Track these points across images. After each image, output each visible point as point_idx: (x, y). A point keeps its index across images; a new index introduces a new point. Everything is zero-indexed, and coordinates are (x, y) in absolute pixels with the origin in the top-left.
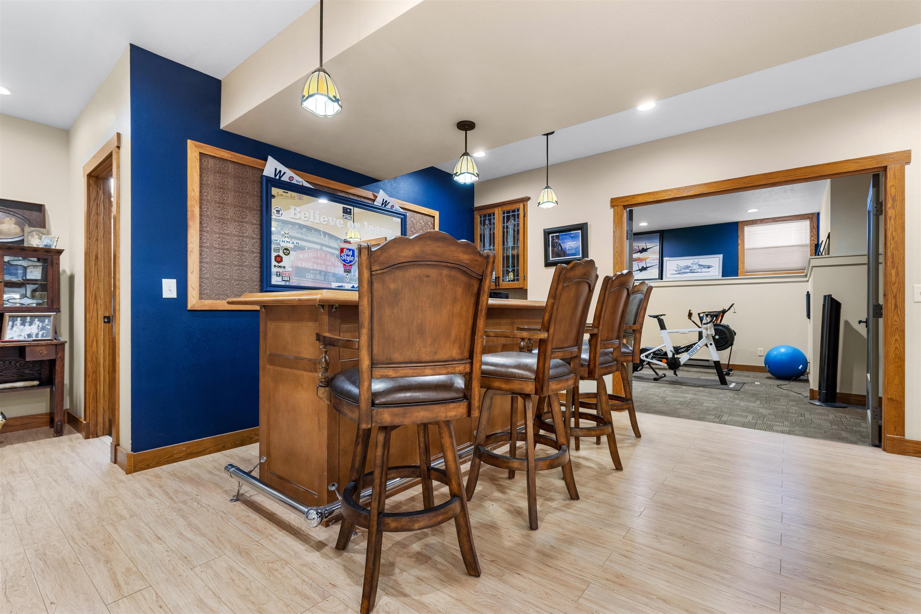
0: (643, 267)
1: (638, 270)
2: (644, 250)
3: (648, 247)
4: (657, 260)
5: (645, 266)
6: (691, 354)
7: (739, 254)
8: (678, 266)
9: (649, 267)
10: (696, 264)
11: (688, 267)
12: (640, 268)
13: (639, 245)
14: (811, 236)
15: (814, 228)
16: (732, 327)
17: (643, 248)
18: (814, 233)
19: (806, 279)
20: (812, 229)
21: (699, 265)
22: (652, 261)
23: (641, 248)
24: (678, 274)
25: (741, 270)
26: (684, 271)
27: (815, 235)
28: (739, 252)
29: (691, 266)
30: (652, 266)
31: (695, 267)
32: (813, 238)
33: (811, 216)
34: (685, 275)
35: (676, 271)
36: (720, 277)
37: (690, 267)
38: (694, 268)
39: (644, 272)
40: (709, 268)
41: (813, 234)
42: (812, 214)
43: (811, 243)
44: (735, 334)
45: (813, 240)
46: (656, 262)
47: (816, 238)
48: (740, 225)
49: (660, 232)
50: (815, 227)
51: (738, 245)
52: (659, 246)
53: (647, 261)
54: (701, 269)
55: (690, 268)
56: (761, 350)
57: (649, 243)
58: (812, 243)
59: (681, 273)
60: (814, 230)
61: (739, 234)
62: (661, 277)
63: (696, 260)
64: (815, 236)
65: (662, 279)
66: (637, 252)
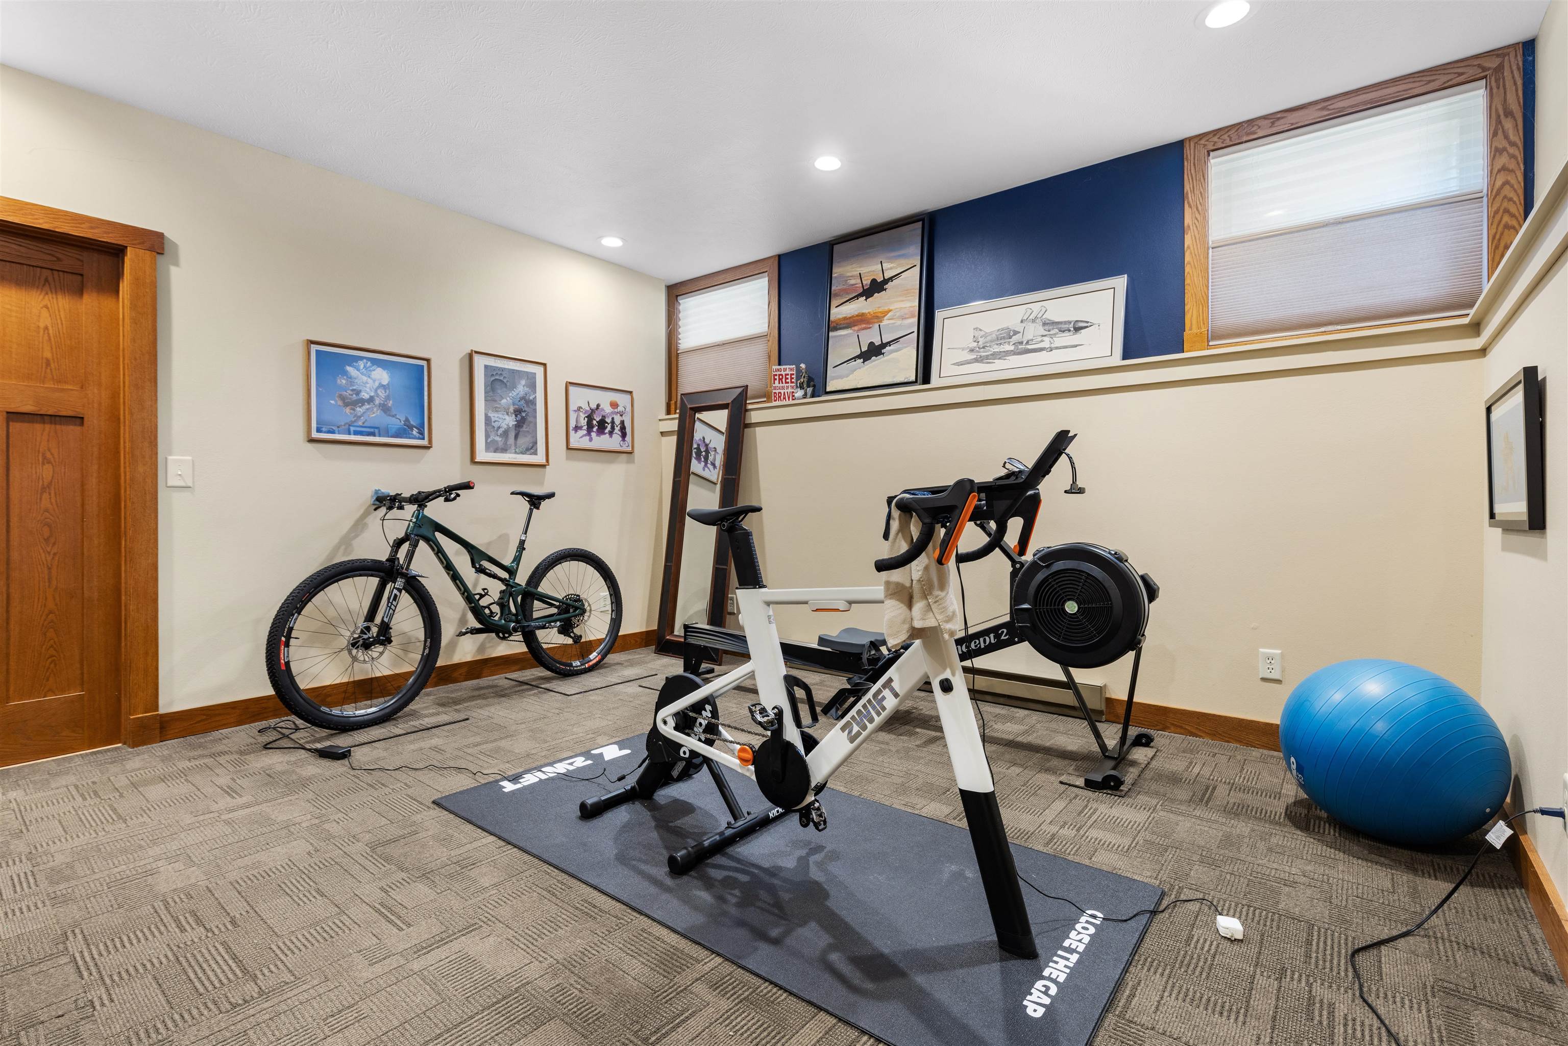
0: (871, 344)
1: (858, 357)
2: (876, 287)
3: (888, 275)
4: (913, 317)
5: (877, 342)
6: (856, 729)
7: (1187, 269)
8: (978, 334)
9: (889, 343)
10: (1033, 321)
11: (1009, 334)
12: (865, 348)
13: (864, 270)
14: (1495, 152)
15: (1509, 113)
16: (1138, 565)
17: (874, 281)
18: (1506, 137)
19: (1476, 343)
20: (1499, 122)
21: (1044, 324)
22: (899, 322)
23: (867, 282)
24: (976, 360)
25: (1195, 330)
26: (997, 349)
27: (1513, 144)
28: (1188, 258)
29: (1019, 328)
30: (896, 340)
31: (1033, 331)
32: (1503, 160)
33: (1493, 63)
34: (998, 364)
35: (972, 350)
36: (1117, 360)
37: (1016, 333)
38: (1028, 336)
39: (875, 361)
40: (1077, 329)
41: (1501, 143)
42: (1499, 53)
43: (1491, 185)
44: (1152, 593)
45: (1504, 169)
46: (910, 326)
47: (1520, 158)
48: (1189, 151)
49: (923, 220)
50: (1515, 106)
51: (1182, 231)
52: (918, 268)
53: (885, 322)
54: (1051, 336)
55: (1015, 338)
56: (1270, 658)
57: (890, 259)
58: (1499, 183)
59: (987, 357)
60: (1508, 124)
61: (1187, 187)
62: (924, 374)
63: (1036, 307)
64: (1512, 150)
65: (926, 379)
66: (857, 297)
